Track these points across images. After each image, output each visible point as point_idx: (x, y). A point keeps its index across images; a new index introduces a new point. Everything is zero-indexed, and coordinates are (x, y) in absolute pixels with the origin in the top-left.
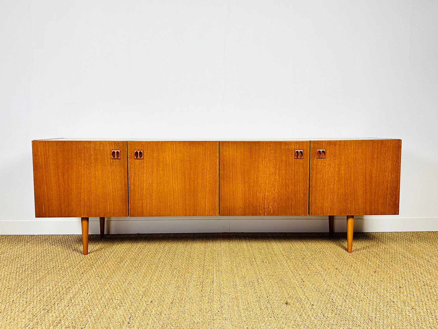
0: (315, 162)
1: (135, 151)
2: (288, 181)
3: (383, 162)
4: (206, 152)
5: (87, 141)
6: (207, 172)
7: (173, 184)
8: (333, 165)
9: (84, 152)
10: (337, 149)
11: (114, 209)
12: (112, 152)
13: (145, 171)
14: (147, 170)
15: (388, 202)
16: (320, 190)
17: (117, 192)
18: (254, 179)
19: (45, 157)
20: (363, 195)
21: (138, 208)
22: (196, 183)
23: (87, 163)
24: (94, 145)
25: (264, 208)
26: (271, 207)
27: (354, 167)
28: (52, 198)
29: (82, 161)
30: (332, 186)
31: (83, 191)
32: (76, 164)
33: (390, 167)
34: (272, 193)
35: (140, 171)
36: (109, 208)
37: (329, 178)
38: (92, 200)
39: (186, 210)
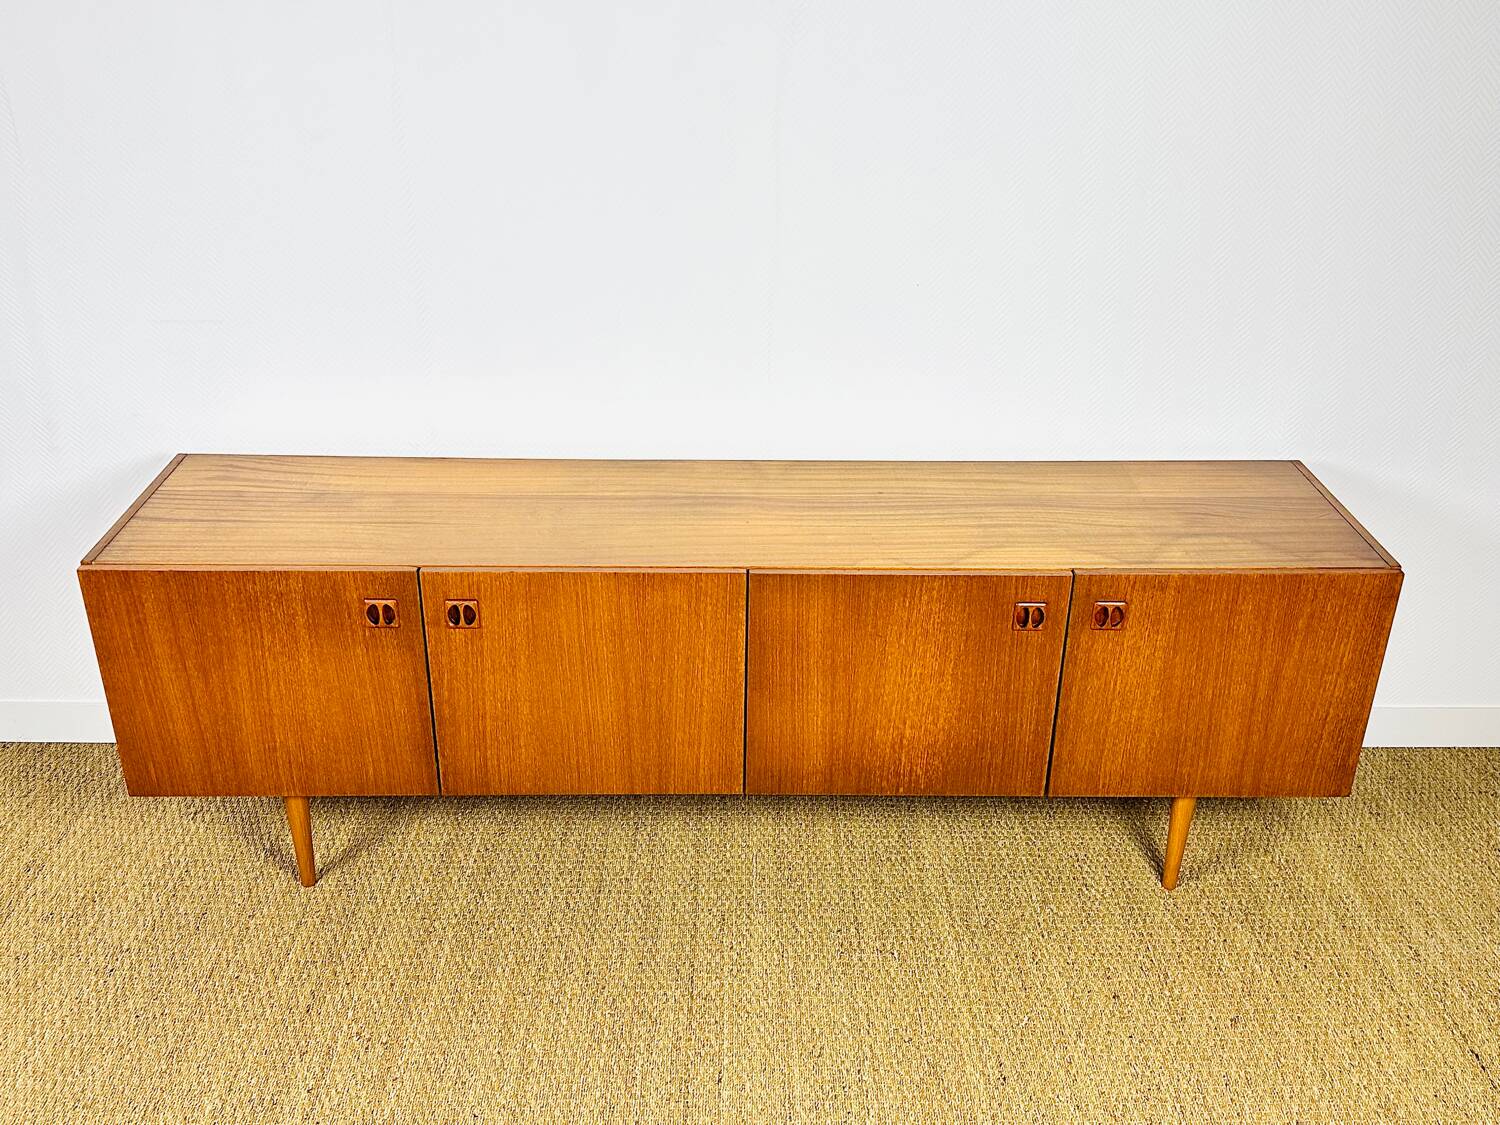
0: (1084, 638)
1: (450, 604)
2: (986, 696)
3: (1324, 644)
4: (702, 606)
5: (274, 573)
6: (703, 668)
7: (586, 702)
8: (1148, 652)
10: (1167, 601)
11: (388, 773)
12: (367, 607)
13: (488, 664)
14: (493, 661)
15: (1318, 762)
16: (1091, 726)
17: (394, 727)
18: (866, 690)
20: (1237, 740)
21: (471, 770)
22: (665, 699)
23: (281, 640)
24: (300, 585)
25: (898, 774)
26: (919, 772)
27: (1219, 655)
28: (175, 742)
29: (265, 633)
30: (1135, 712)
31: (280, 724)
32: (246, 642)
33: (1345, 659)
34: (926, 730)
35: (470, 664)
36: (371, 771)
37: (1127, 688)
38: (314, 748)
39: (631, 777)
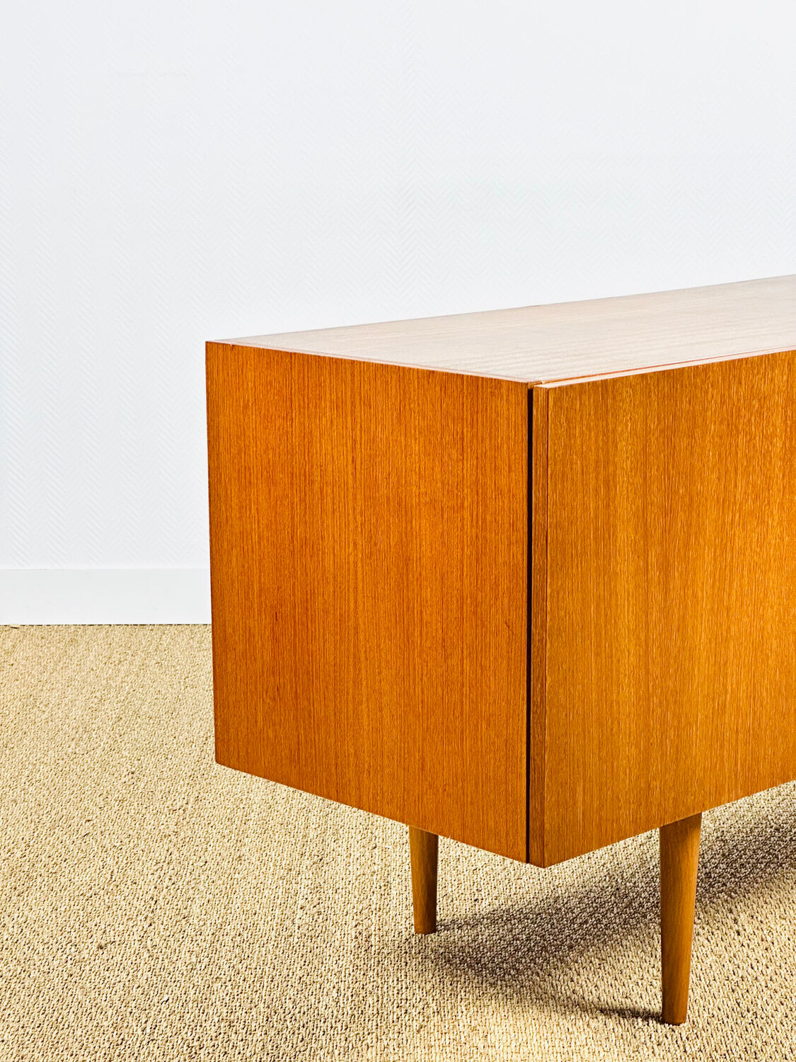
5: (761, 358)
9: (750, 420)
19: (601, 477)
24: (785, 378)
29: (739, 477)
31: (735, 656)
38: (765, 694)
